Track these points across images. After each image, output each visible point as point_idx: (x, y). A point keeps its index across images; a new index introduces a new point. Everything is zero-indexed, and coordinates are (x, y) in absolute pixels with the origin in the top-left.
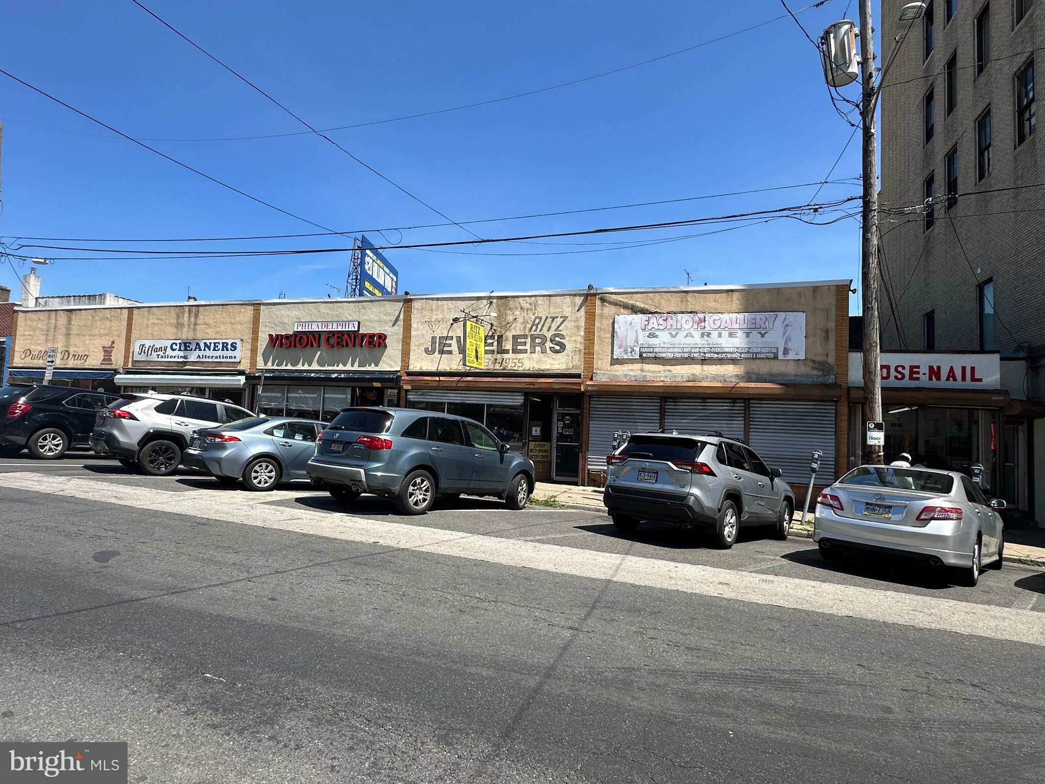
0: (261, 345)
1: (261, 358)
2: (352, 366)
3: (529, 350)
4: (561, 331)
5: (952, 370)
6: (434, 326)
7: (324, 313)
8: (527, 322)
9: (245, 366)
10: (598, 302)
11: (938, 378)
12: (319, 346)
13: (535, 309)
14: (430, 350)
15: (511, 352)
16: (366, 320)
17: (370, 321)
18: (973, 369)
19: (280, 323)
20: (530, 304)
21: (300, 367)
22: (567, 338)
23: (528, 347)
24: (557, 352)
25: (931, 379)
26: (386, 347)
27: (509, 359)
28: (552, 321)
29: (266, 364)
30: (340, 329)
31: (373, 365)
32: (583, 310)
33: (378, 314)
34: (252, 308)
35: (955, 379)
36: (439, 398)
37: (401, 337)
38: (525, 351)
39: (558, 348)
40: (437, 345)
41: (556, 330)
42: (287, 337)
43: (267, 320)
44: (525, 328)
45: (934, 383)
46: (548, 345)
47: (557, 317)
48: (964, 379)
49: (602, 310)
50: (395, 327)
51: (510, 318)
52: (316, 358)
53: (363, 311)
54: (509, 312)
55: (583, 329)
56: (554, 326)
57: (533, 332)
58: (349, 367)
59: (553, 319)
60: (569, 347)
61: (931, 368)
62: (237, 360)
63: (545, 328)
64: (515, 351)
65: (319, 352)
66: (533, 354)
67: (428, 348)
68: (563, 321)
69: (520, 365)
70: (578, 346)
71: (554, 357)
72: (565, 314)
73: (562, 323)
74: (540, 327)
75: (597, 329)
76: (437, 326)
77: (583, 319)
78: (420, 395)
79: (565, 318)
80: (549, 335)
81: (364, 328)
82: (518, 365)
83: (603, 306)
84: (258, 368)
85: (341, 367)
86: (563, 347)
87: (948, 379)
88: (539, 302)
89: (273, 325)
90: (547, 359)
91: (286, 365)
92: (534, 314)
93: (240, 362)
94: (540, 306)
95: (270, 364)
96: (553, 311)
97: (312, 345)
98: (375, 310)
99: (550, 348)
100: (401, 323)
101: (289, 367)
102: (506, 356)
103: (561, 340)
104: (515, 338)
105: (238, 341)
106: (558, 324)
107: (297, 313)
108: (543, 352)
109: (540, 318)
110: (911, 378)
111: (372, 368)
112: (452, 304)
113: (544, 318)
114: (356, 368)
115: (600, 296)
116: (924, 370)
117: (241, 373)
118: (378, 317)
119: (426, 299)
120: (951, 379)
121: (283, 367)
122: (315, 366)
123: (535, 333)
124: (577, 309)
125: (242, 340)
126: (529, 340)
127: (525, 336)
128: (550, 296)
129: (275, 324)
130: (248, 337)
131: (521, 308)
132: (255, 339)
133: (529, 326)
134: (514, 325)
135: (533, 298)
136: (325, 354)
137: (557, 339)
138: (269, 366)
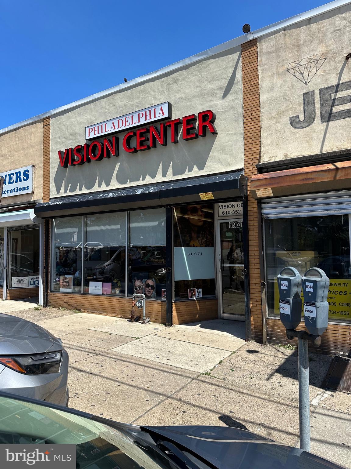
0: (52, 168)
1: (54, 184)
2: (164, 175)
6: (306, 74)
9: (38, 197)
12: (117, 155)
14: (302, 118)
16: (181, 98)
17: (187, 99)
19: (71, 134)
21: (96, 188)
26: (215, 133)
29: (58, 192)
30: (143, 121)
31: (195, 168)
33: (198, 84)
34: (41, 125)
37: (241, 110)
40: (317, 105)
42: (79, 149)
43: (57, 136)
50: (230, 97)
52: (115, 172)
53: (174, 86)
58: (159, 178)
62: (30, 191)
65: (119, 164)
67: (298, 117)
78: (290, 206)
81: (177, 113)
84: (51, 197)
85: (149, 180)
89: (64, 140)
91: (80, 190)
93: (33, 193)
95: (62, 190)
97: (109, 156)
98: (192, 79)
100: (239, 87)
101: (84, 191)
105: (30, 168)
107: (88, 117)
111: (195, 172)
114: (170, 177)
117: (31, 205)
118: (198, 90)
119: (286, 28)
121: (77, 192)
122: (115, 185)
125: (34, 166)
129: (66, 138)
130: (39, 161)
132: (46, 163)
136: (126, 165)
138: (62, 193)
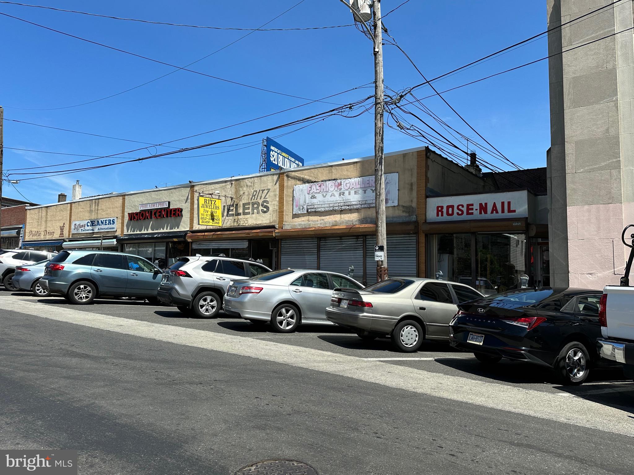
0: (126, 220)
1: (126, 228)
2: (167, 229)
3: (251, 213)
4: (267, 198)
5: (495, 205)
7: (153, 198)
8: (250, 194)
9: (118, 233)
10: (285, 178)
11: (486, 212)
12: (151, 218)
13: (254, 186)
15: (242, 214)
16: (173, 200)
17: (175, 201)
18: (509, 203)
19: (134, 206)
20: (251, 183)
21: (143, 232)
22: (270, 203)
23: (250, 210)
24: (265, 212)
25: (481, 213)
26: (182, 216)
27: (241, 219)
28: (262, 193)
29: (128, 232)
30: (160, 207)
31: (176, 228)
32: (278, 184)
33: (178, 196)
34: (121, 198)
35: (497, 212)
36: (207, 246)
37: (189, 209)
38: (248, 213)
39: (265, 209)
41: (264, 198)
42: (137, 214)
43: (128, 205)
44: (249, 198)
45: (484, 216)
46: (261, 208)
47: (265, 190)
48: (503, 211)
49: (288, 183)
50: (187, 204)
51: (242, 193)
52: (150, 226)
53: (171, 195)
54: (241, 189)
55: (278, 196)
56: (263, 196)
57: (253, 201)
58: (165, 230)
59: (263, 191)
60: (271, 209)
61: (481, 205)
62: (115, 230)
63: (259, 198)
64: (244, 214)
65: (152, 222)
66: (253, 215)
68: (268, 192)
69: (247, 222)
70: (275, 208)
71: (263, 216)
72: (269, 187)
73: (267, 194)
74: (256, 197)
75: (285, 196)
77: (278, 190)
78: (198, 245)
79: (269, 190)
80: (260, 202)
81: (172, 205)
82: (246, 222)
83: (288, 180)
84: (124, 234)
85: (162, 231)
86: (267, 208)
87: (492, 212)
88: (256, 181)
89: (131, 207)
90: (260, 217)
91: (137, 231)
92: (253, 189)
93: (116, 231)
94: (256, 184)
95: (129, 231)
96: (263, 187)
97: (147, 218)
98: (177, 194)
99: (261, 210)
100: (189, 201)
101: (138, 232)
102: (240, 217)
103: (267, 205)
104: (244, 205)
105: (115, 219)
106: (265, 194)
107: (141, 199)
108: (258, 213)
109: (256, 191)
110: (468, 213)
111: (176, 230)
112: (213, 186)
113: (258, 191)
114: (168, 230)
115: (286, 174)
116: (476, 206)
117: (115, 237)
118: (178, 198)
119: (201, 184)
120: (494, 212)
121: (135, 233)
122: (150, 231)
123: (254, 201)
124: (275, 183)
125: (117, 218)
126: (251, 206)
127: (249, 204)
128: (261, 176)
129: (132, 207)
130: (120, 216)
131: (247, 186)
132: (123, 217)
133: (251, 197)
134: (243, 197)
135: (252, 179)
136: (154, 223)
137: (265, 204)
138: (129, 233)
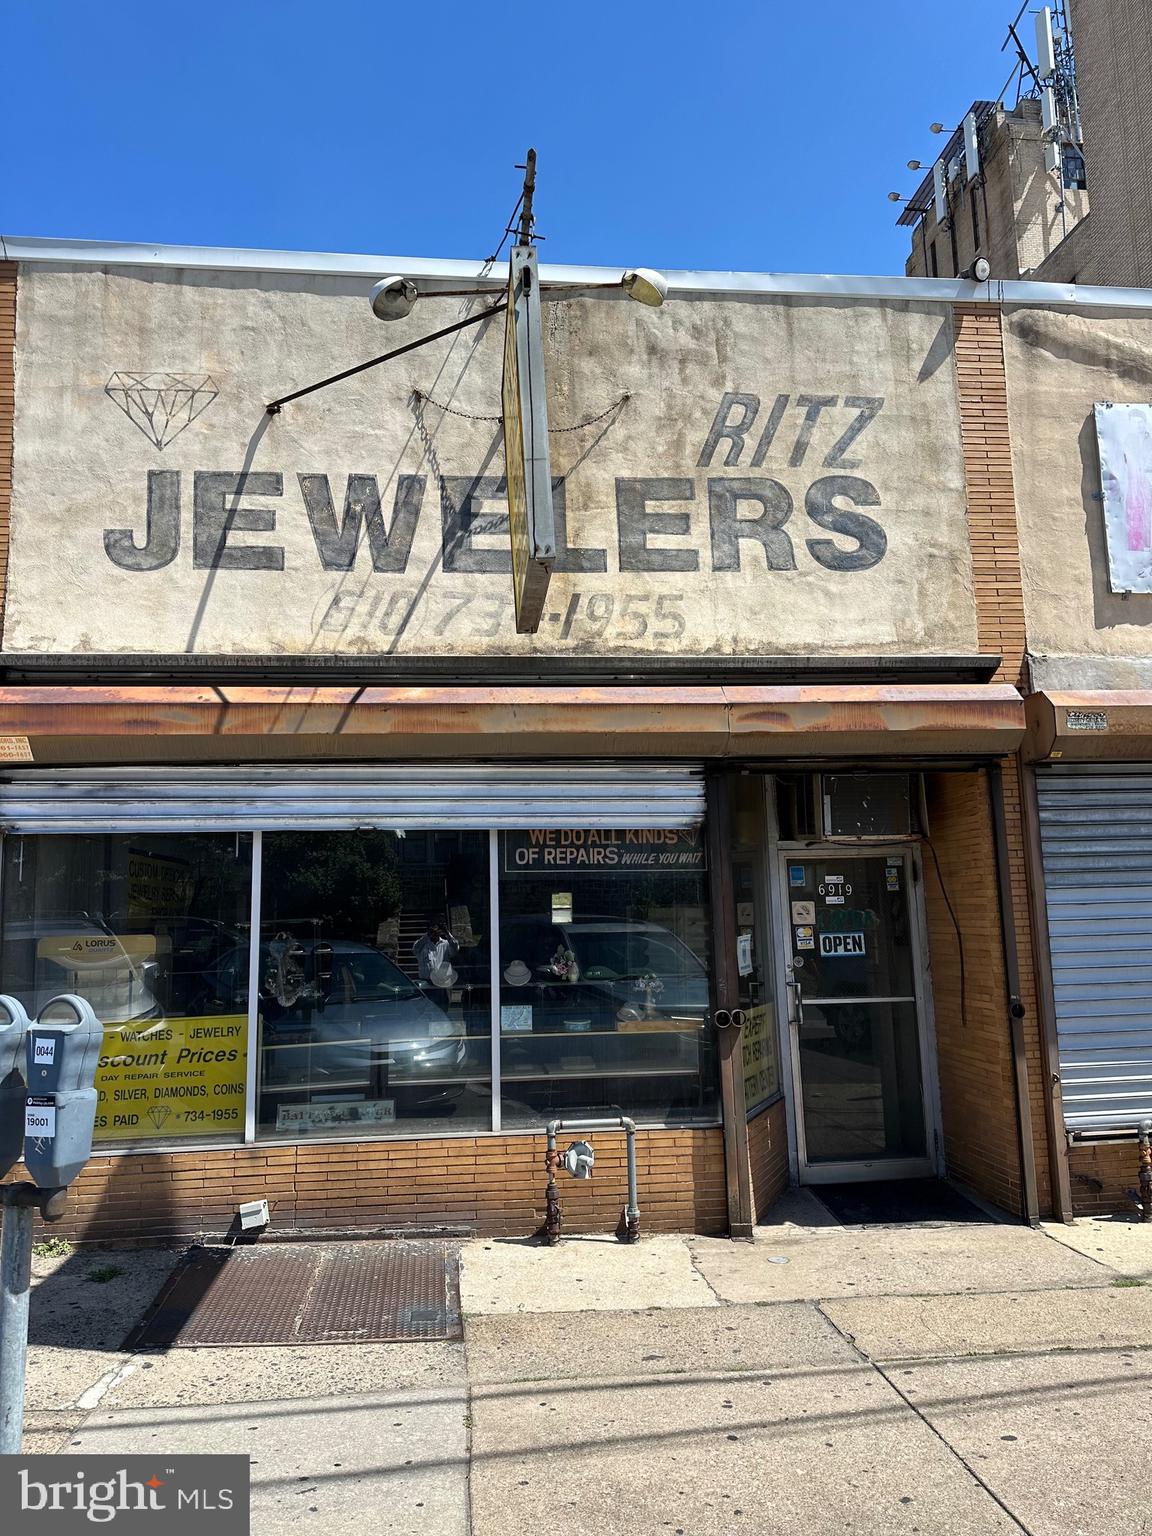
3: (706, 557)
4: (854, 465)
8: (688, 418)
10: (1012, 346)
13: (723, 359)
14: (140, 540)
15: (613, 562)
20: (697, 332)
22: (887, 499)
23: (698, 537)
24: (842, 563)
27: (609, 598)
28: (811, 417)
32: (943, 372)
36: (216, 807)
38: (687, 562)
39: (848, 544)
40: (187, 516)
41: (830, 462)
44: (678, 444)
46: (800, 529)
47: (830, 402)
49: (1031, 380)
51: (599, 396)
54: (587, 365)
55: (955, 459)
56: (821, 441)
57: (716, 469)
59: (815, 406)
60: (898, 538)
63: (779, 451)
64: (634, 559)
66: (728, 576)
67: (129, 535)
68: (862, 421)
69: (668, 625)
70: (943, 539)
71: (833, 588)
72: (866, 388)
73: (855, 430)
74: (750, 442)
75: (1021, 462)
76: (184, 415)
77: (952, 413)
79: (869, 409)
80: (799, 482)
82: (655, 625)
83: (1031, 361)
86: (872, 541)
88: (739, 326)
90: (803, 600)
92: (718, 381)
94: (744, 346)
96: (807, 373)
99: (812, 545)
103: (860, 510)
104: (630, 494)
106: (840, 432)
108: (780, 562)
109: (752, 405)
112: (268, 305)
113: (767, 403)
115: (1016, 317)
119: (107, 269)
123: (731, 472)
124: (917, 366)
126: (700, 508)
127: (681, 488)
128: (788, 300)
131: (652, 350)
133: (697, 436)
134: (618, 432)
135: (707, 306)
137: (839, 502)
